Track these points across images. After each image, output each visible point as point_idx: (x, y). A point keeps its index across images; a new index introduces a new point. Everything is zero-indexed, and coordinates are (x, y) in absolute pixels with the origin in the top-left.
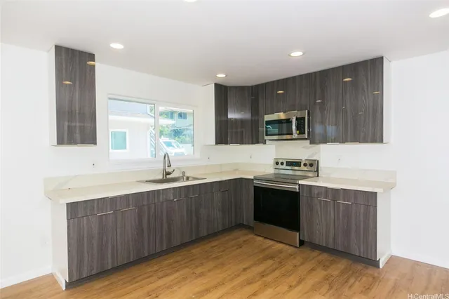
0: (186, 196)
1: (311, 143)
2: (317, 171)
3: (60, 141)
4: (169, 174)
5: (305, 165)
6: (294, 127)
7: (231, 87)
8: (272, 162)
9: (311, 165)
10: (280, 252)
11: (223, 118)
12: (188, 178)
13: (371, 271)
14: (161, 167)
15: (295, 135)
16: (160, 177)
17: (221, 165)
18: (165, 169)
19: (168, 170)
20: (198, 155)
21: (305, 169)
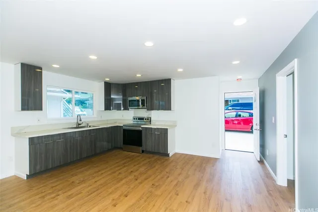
0: (90, 134)
1: (147, 110)
2: (150, 121)
3: (23, 109)
4: (80, 124)
5: (146, 119)
6: (140, 103)
7: (113, 84)
8: (132, 118)
9: (148, 119)
10: (133, 156)
11: (108, 98)
12: (90, 127)
13: (167, 158)
14: (76, 121)
15: (141, 107)
16: (75, 126)
17: (107, 120)
18: (77, 122)
19: (79, 122)
20: (95, 116)
21: (145, 121)
